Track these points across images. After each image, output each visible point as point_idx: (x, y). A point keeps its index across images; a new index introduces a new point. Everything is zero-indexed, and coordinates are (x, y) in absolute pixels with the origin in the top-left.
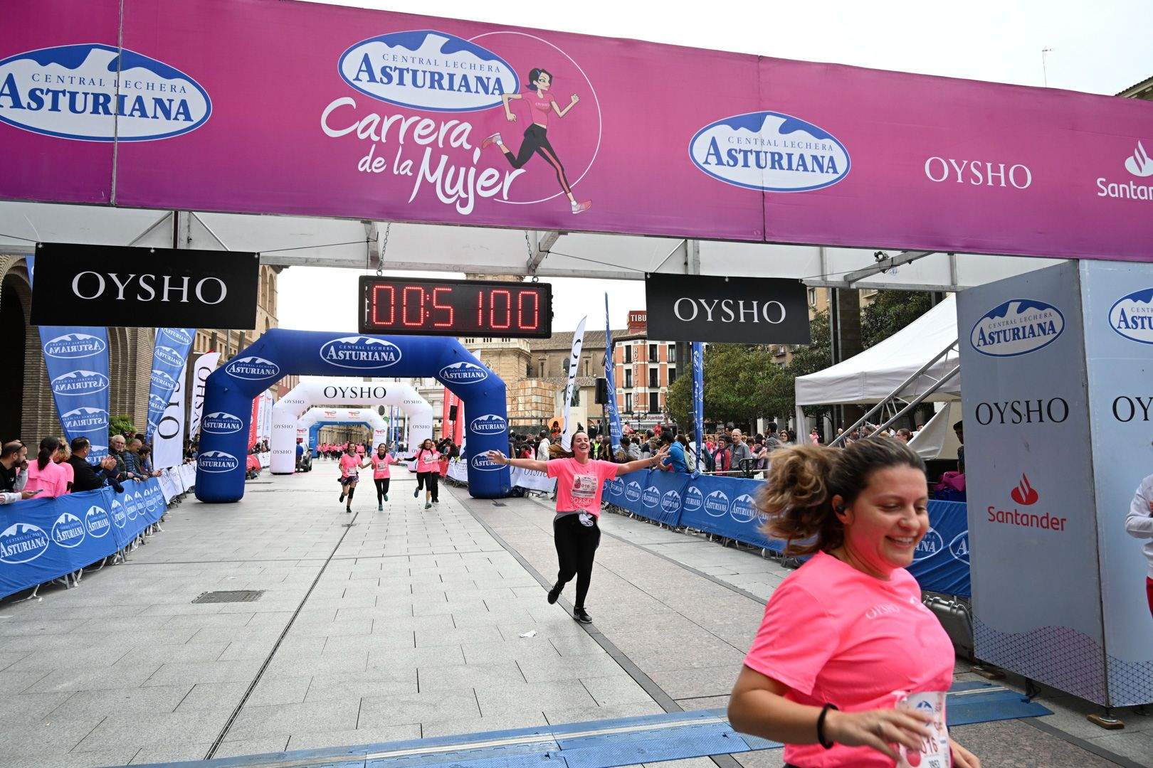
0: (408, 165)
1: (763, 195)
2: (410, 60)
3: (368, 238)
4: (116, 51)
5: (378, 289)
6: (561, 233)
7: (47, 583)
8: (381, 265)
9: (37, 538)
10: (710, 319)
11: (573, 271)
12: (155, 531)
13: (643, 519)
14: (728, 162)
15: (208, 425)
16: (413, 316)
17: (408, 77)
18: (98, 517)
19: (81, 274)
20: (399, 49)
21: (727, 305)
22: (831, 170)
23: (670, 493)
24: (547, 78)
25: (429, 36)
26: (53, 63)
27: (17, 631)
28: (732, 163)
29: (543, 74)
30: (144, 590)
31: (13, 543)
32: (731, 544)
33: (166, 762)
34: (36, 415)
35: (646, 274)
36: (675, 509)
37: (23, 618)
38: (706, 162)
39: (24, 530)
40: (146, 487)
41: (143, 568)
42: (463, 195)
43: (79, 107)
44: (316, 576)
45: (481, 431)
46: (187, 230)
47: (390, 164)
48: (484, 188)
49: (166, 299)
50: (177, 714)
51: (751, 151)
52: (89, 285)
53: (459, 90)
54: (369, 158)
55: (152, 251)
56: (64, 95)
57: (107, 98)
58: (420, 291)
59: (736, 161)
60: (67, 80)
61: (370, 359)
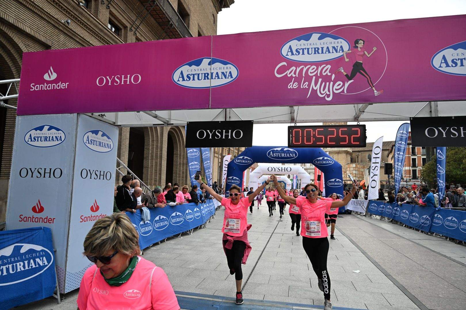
0: (306, 85)
2: (306, 45)
3: (291, 112)
4: (210, 58)
5: (295, 131)
6: (370, 104)
7: (183, 233)
8: (296, 121)
9: (181, 217)
10: (444, 136)
11: (375, 119)
12: (213, 218)
13: (410, 228)
14: (452, 65)
15: (229, 181)
16: (309, 140)
17: (306, 51)
18: (197, 212)
19: (199, 131)
20: (303, 42)
21: (453, 129)
23: (424, 216)
24: (362, 42)
25: (313, 34)
26: (193, 66)
27: (176, 247)
28: (454, 65)
29: (360, 41)
30: (212, 238)
32: (460, 243)
33: (224, 296)
34: (177, 177)
35: (410, 118)
36: (428, 224)
37: (178, 243)
38: (440, 67)
39: (177, 215)
40: (210, 202)
41: (211, 230)
42: (328, 93)
43: (200, 78)
44: (268, 239)
45: (332, 185)
46: (229, 114)
47: (299, 84)
48: (336, 90)
49: (224, 138)
50: (226, 281)
52: (201, 134)
53: (326, 53)
54: (292, 83)
55: (220, 122)
56: (196, 75)
57: (208, 74)
58: (311, 131)
59: (456, 64)
60: (197, 70)
61: (286, 156)
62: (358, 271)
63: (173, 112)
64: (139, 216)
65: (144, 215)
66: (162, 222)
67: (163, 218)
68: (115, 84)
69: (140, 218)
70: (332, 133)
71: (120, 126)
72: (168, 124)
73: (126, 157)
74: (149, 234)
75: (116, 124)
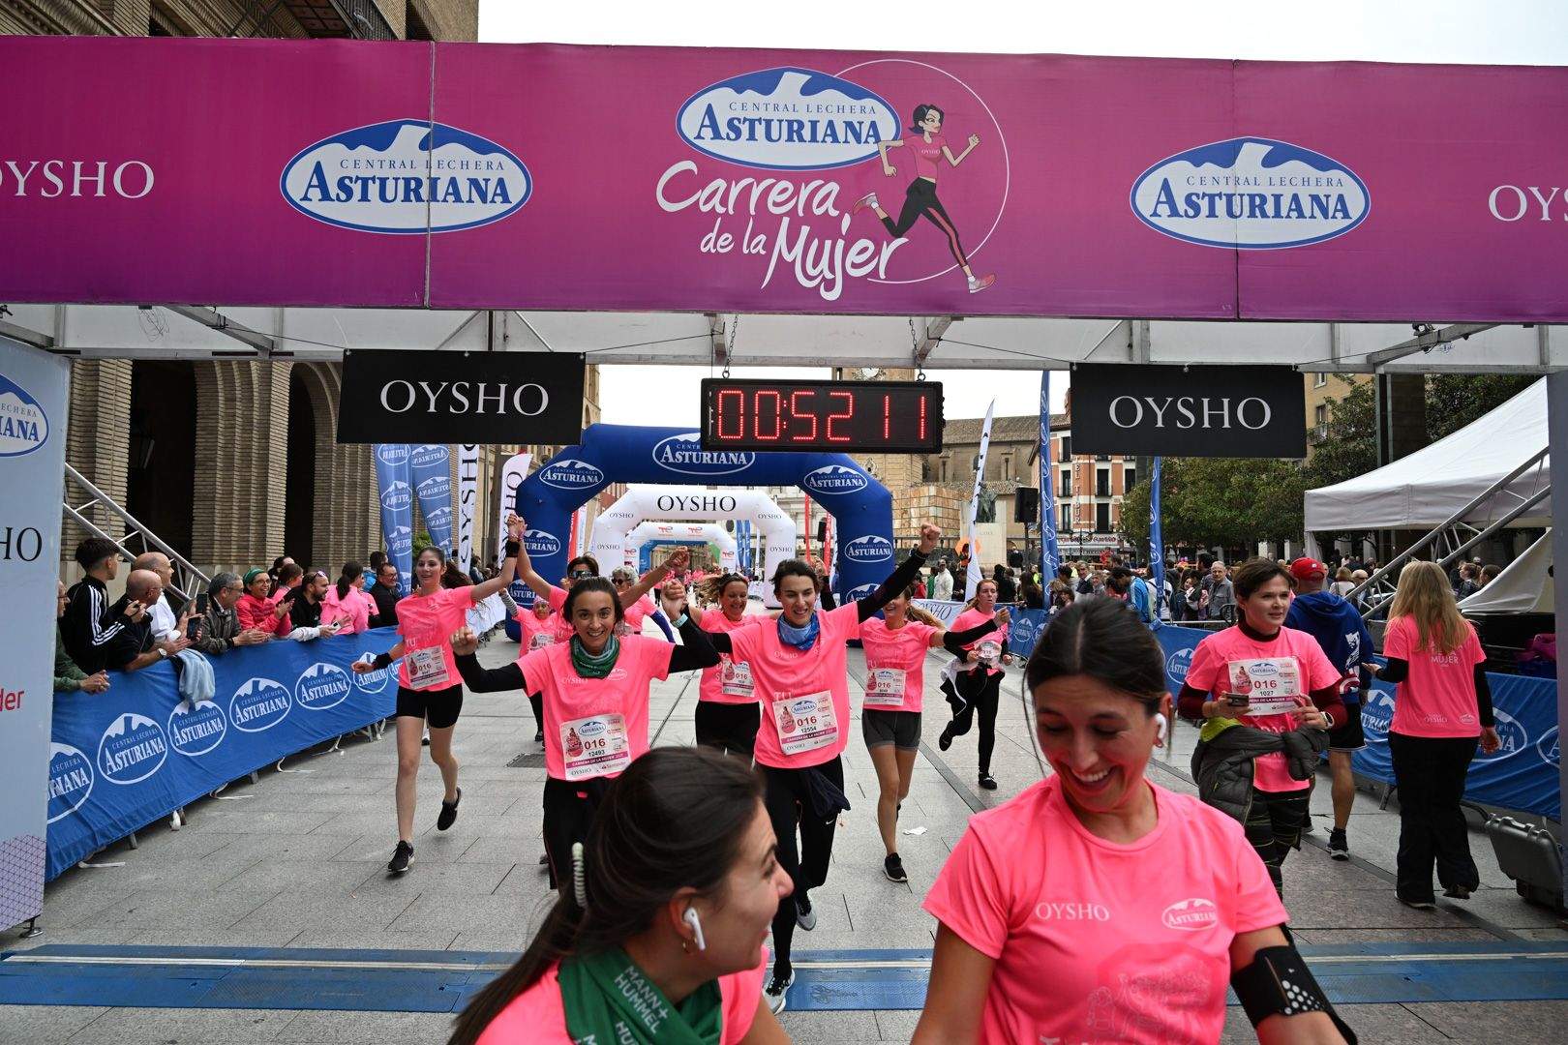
0: (760, 242)
1: (1237, 255)
2: (762, 108)
3: (713, 330)
4: (427, 125)
5: (724, 395)
6: (955, 318)
7: (347, 734)
8: (728, 362)
9: (339, 680)
10: (1160, 424)
11: (974, 360)
14: (1186, 211)
16: (767, 428)
17: (760, 130)
19: (391, 383)
20: (750, 95)
21: (1185, 404)
22: (1339, 215)
24: (937, 116)
25: (786, 73)
26: (363, 146)
27: (320, 788)
28: (1191, 212)
29: (931, 111)
31: (315, 686)
33: (486, 950)
34: (328, 532)
35: (1072, 364)
37: (326, 774)
38: (1155, 214)
39: (326, 671)
42: (829, 276)
43: (390, 195)
45: (859, 557)
46: (502, 325)
47: (738, 240)
48: (854, 266)
49: (480, 410)
50: (496, 897)
51: (1220, 195)
52: (398, 396)
53: (824, 141)
54: (713, 235)
55: (466, 355)
56: (374, 183)
57: (419, 182)
58: (775, 396)
59: (1197, 210)
60: (377, 165)
61: (715, 462)
62: (919, 831)
63: (291, 313)
64: (168, 685)
65: (190, 681)
66: (263, 701)
67: (268, 688)
68: (44, 193)
69: (174, 691)
70: (841, 405)
71: (77, 352)
72: (272, 354)
73: (119, 459)
74: (212, 748)
75: (60, 346)
